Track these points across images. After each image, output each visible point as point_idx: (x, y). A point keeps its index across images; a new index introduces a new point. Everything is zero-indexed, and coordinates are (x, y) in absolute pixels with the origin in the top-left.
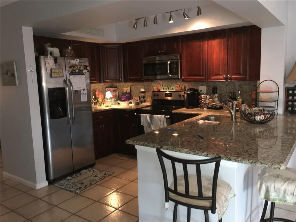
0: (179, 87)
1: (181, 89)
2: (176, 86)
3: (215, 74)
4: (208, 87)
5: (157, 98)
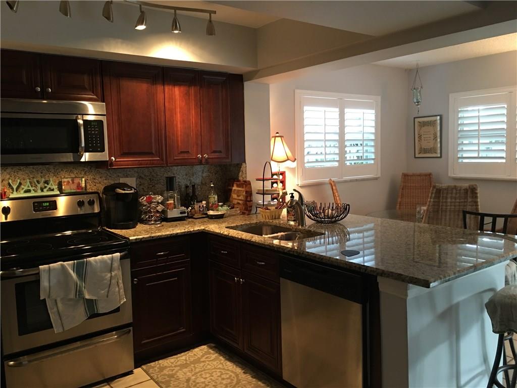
0: (73, 183)
1: (77, 187)
2: (64, 182)
3: (180, 151)
4: (138, 179)
5: (6, 217)
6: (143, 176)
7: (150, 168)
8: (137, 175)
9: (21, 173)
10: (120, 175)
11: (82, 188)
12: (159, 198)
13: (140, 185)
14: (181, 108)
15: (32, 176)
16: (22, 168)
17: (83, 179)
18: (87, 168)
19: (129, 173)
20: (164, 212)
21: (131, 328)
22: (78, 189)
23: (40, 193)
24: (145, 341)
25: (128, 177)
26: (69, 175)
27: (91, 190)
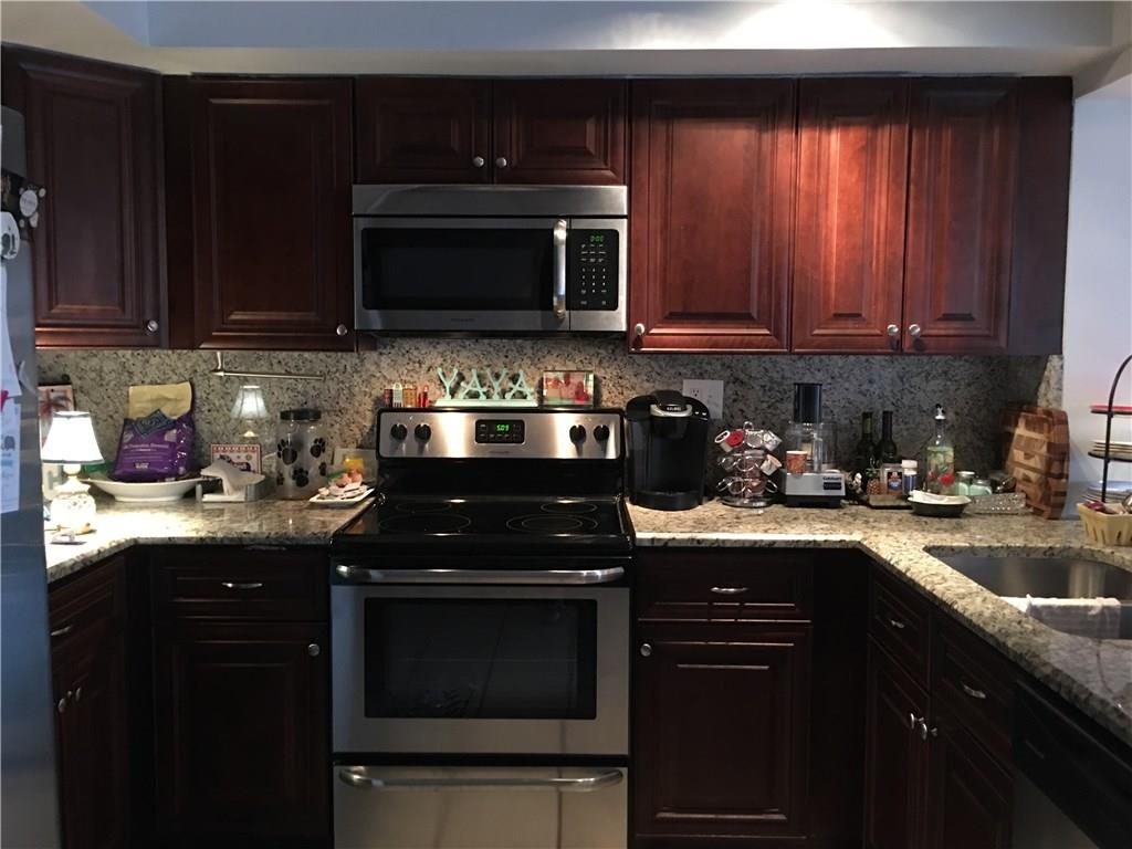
0: (568, 383)
1: (577, 393)
2: (548, 380)
3: (833, 312)
4: (731, 385)
5: (421, 448)
6: (742, 376)
7: (766, 358)
8: (728, 373)
9: (464, 353)
10: (683, 371)
11: (587, 397)
12: (770, 439)
13: (735, 401)
14: (843, 191)
15: (486, 363)
16: (467, 343)
17: (591, 377)
18: (606, 349)
19: (708, 368)
20: (778, 476)
21: (625, 770)
22: (578, 399)
23: (496, 402)
24: (668, 815)
25: (703, 379)
26: (565, 365)
27: (610, 405)
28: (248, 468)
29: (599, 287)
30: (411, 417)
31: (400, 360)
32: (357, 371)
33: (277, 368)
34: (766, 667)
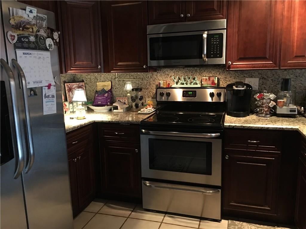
0: (209, 80)
2: (203, 79)
3: (295, 55)
4: (261, 80)
5: (168, 99)
6: (265, 77)
7: (274, 71)
8: (261, 76)
9: (180, 72)
10: (245, 75)
11: (215, 84)
12: (272, 96)
13: (262, 84)
15: (186, 75)
16: (181, 69)
17: (216, 78)
18: (221, 69)
19: (254, 74)
20: (275, 108)
21: (220, 190)
22: (213, 84)
23: (189, 86)
24: (233, 204)
25: (252, 78)
26: (209, 75)
27: (222, 86)
28: (125, 104)
29: (217, 51)
30: (165, 90)
31: (162, 74)
32: (151, 78)
33: (131, 77)
34: (265, 165)
